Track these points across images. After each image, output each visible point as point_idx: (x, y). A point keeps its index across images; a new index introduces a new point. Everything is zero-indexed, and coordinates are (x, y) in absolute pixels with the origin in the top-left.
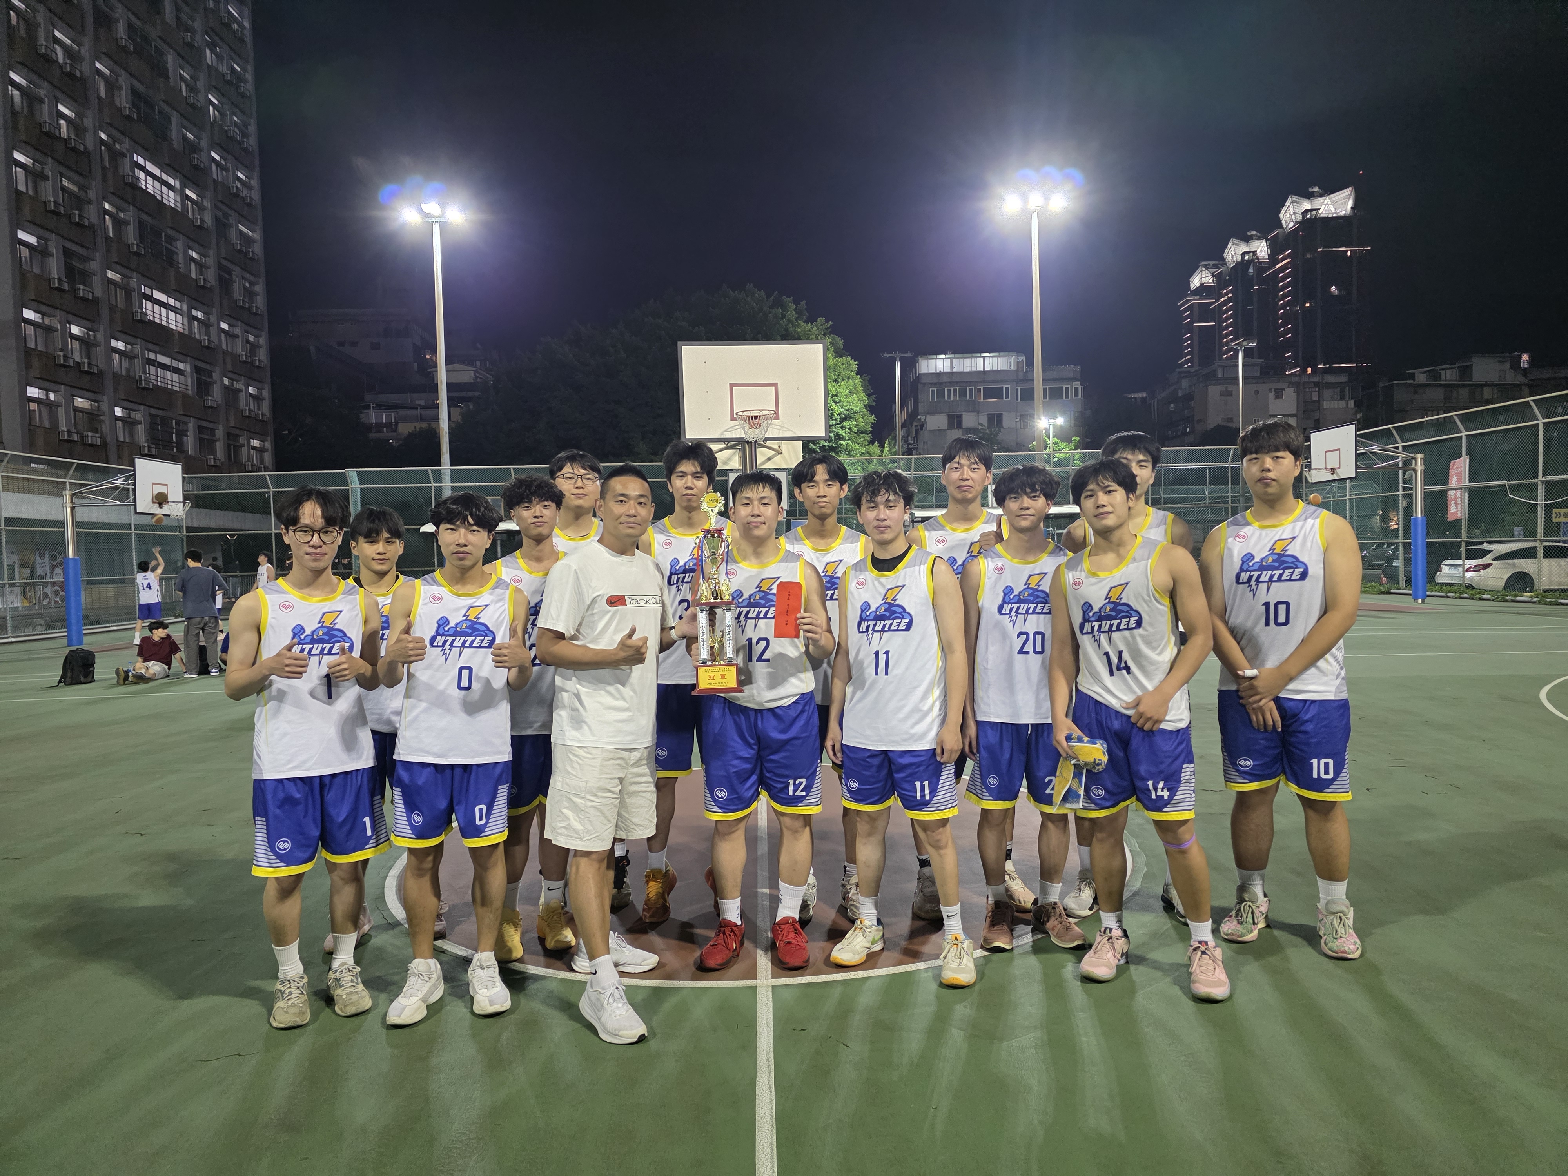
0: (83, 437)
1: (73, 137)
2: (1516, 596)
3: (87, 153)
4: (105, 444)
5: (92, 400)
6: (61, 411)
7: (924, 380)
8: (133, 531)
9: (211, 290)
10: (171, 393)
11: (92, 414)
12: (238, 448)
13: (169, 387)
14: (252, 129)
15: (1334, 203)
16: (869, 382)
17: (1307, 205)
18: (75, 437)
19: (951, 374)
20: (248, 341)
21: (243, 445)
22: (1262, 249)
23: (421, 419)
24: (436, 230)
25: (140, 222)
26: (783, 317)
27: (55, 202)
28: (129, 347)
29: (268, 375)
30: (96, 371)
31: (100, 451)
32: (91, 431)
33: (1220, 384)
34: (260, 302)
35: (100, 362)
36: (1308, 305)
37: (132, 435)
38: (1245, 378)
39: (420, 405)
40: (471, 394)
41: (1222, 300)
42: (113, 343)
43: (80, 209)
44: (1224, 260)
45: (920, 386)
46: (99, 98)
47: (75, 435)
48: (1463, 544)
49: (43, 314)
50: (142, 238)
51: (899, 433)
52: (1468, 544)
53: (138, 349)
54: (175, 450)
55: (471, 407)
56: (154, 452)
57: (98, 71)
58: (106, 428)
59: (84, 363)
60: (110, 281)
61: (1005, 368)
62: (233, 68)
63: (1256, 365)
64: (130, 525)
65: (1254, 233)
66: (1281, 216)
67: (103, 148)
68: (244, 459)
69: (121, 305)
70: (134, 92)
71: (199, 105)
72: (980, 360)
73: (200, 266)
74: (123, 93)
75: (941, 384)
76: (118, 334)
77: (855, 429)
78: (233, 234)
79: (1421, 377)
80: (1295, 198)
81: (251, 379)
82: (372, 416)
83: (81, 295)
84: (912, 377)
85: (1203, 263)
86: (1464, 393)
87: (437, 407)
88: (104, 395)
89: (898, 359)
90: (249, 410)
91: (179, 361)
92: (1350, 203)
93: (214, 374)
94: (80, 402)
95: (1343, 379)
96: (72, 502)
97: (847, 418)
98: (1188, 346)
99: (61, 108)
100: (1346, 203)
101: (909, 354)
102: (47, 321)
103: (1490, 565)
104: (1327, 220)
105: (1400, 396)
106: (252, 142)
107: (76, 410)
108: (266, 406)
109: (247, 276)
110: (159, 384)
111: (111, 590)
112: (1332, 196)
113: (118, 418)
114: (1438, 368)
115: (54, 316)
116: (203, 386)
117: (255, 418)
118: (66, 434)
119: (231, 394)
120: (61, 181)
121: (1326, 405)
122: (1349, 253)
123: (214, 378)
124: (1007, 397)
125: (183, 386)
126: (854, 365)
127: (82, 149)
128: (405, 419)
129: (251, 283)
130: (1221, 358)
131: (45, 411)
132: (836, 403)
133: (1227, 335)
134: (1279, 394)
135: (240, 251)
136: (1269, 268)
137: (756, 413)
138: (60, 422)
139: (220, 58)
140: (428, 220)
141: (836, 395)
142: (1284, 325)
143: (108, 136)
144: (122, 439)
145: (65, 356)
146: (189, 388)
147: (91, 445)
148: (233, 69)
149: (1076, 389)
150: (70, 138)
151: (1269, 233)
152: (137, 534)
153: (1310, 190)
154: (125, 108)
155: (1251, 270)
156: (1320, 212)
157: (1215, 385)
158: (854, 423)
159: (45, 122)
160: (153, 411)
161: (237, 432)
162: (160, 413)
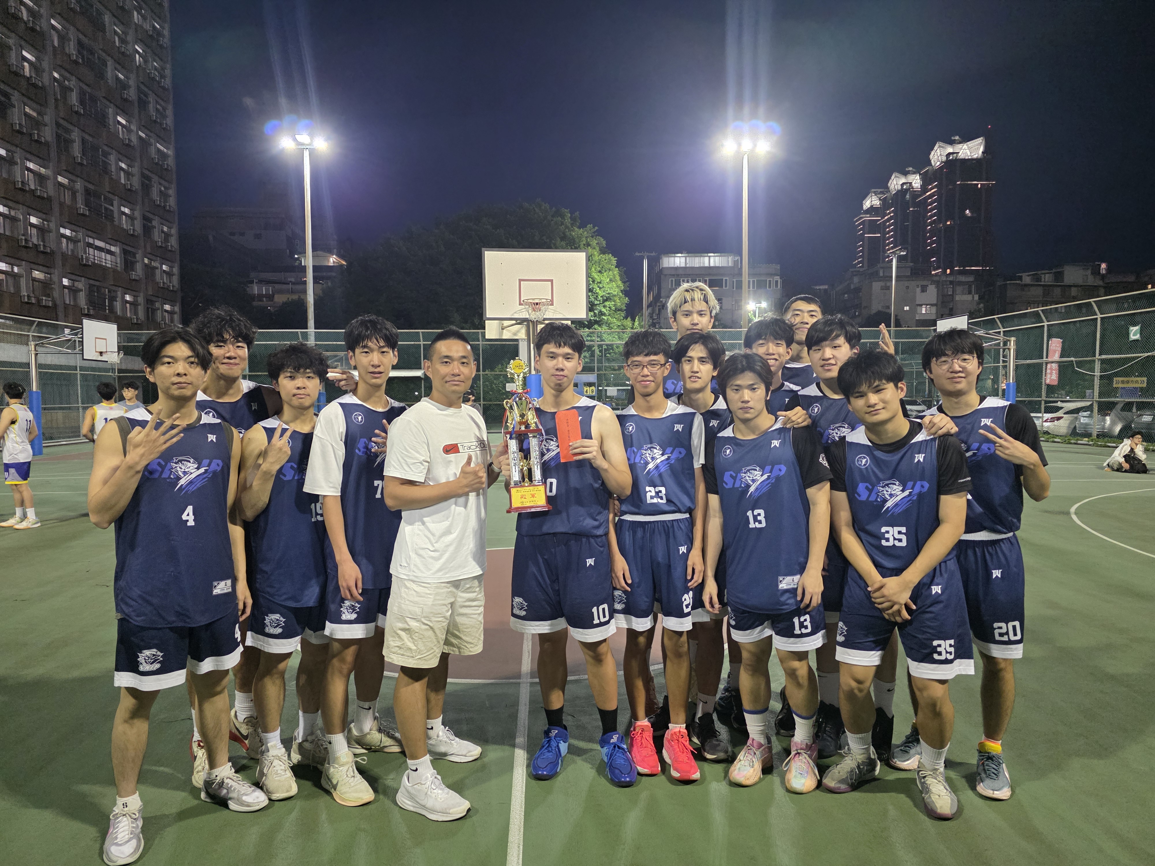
0: (39, 301)
1: (34, 76)
2: (1078, 440)
3: (43, 88)
4: (55, 306)
5: (45, 273)
6: (23, 282)
7: (665, 272)
8: (78, 372)
9: (135, 192)
10: (104, 269)
11: (45, 283)
12: (154, 311)
13: (104, 264)
14: (168, 72)
15: (969, 148)
16: (625, 273)
17: (950, 150)
18: (33, 301)
19: (685, 268)
20: (163, 231)
21: (158, 309)
22: (916, 181)
23: (292, 292)
24: (306, 154)
25: (83, 140)
26: (562, 224)
27: (20, 124)
28: (74, 233)
29: (178, 257)
30: (49, 251)
31: (51, 311)
32: (45, 296)
33: (880, 281)
34: (172, 202)
35: (52, 245)
36: (949, 223)
37: (75, 299)
38: (897, 277)
39: (291, 281)
40: (329, 274)
41: (886, 218)
42: (62, 230)
43: (39, 130)
44: (888, 188)
45: (662, 276)
46: (54, 47)
47: (33, 299)
48: (1043, 402)
49: (10, 208)
50: (84, 153)
51: (646, 312)
52: (1046, 402)
53: (80, 235)
54: (107, 311)
55: (330, 284)
56: (92, 312)
57: (53, 27)
58: (56, 294)
59: (40, 245)
60: (60, 184)
61: (725, 265)
62: (154, 25)
63: (908, 267)
64: (76, 367)
65: (911, 169)
66: (931, 156)
67: (56, 84)
68: (159, 318)
69: (68, 201)
70: (80, 43)
71: (128, 53)
72: (707, 259)
73: (127, 174)
74: (72, 43)
75: (678, 275)
76: (66, 224)
77: (613, 308)
78: (152, 151)
79: (1027, 279)
80: (941, 144)
81: (165, 259)
82: (255, 289)
83: (39, 194)
84: (657, 270)
85: (873, 190)
86: (1058, 291)
87: (305, 283)
88: (54, 268)
89: (646, 257)
90: (163, 283)
91: (111, 245)
92: (982, 149)
93: (137, 255)
94: (37, 274)
95: (971, 279)
96: (35, 350)
97: (607, 299)
98: (861, 251)
99: (25, 53)
100: (978, 149)
101: (653, 254)
102: (13, 213)
103: (1062, 418)
104: (964, 161)
105: (1011, 293)
106: (167, 82)
107: (34, 280)
108: (175, 280)
109: (163, 182)
110: (96, 262)
111: (60, 414)
112: (968, 143)
113: (65, 287)
114: (1039, 272)
115: (19, 210)
116: (129, 264)
117: (168, 289)
118: (26, 297)
119: (150, 270)
120: (24, 108)
121: (958, 298)
122: (979, 186)
123: (137, 258)
124: (726, 286)
125: (114, 264)
126: (614, 261)
127: (40, 84)
128: (280, 292)
129: (165, 187)
130: (884, 261)
131: (11, 281)
132: (600, 288)
133: (889, 244)
134: (924, 289)
135: (157, 164)
136: (920, 196)
137: (537, 301)
138: (22, 289)
139: (144, 18)
140: (300, 147)
141: (600, 283)
142: (930, 238)
143: (60, 75)
144: (67, 302)
145: (26, 240)
146: (119, 265)
147: (45, 307)
148: (154, 27)
149: (777, 282)
150: (31, 77)
151: (922, 170)
152: (81, 374)
153: (953, 138)
154: (73, 54)
155: (908, 196)
156: (960, 154)
157: (876, 281)
158: (613, 303)
159: (13, 65)
160: (92, 282)
161: (154, 299)
162: (97, 283)
